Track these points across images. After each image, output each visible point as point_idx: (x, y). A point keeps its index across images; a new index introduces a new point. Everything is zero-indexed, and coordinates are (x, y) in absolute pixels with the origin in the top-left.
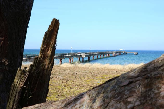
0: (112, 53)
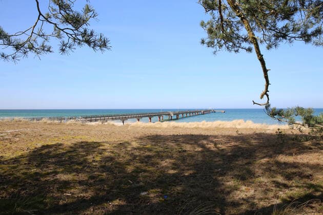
0: (201, 112)
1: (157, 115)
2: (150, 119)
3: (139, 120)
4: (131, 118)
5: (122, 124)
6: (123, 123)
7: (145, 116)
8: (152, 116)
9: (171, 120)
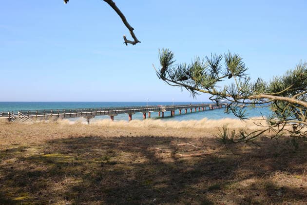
0: (208, 106)
1: (141, 111)
2: (130, 116)
3: (112, 118)
4: (101, 114)
5: (87, 123)
6: (89, 122)
7: (122, 112)
8: (134, 112)
9: (163, 117)
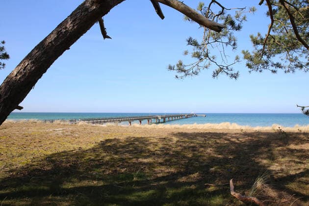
0: (184, 116)
2: (140, 122)
3: (130, 123)
7: (136, 120)
8: (142, 119)
9: (159, 123)
